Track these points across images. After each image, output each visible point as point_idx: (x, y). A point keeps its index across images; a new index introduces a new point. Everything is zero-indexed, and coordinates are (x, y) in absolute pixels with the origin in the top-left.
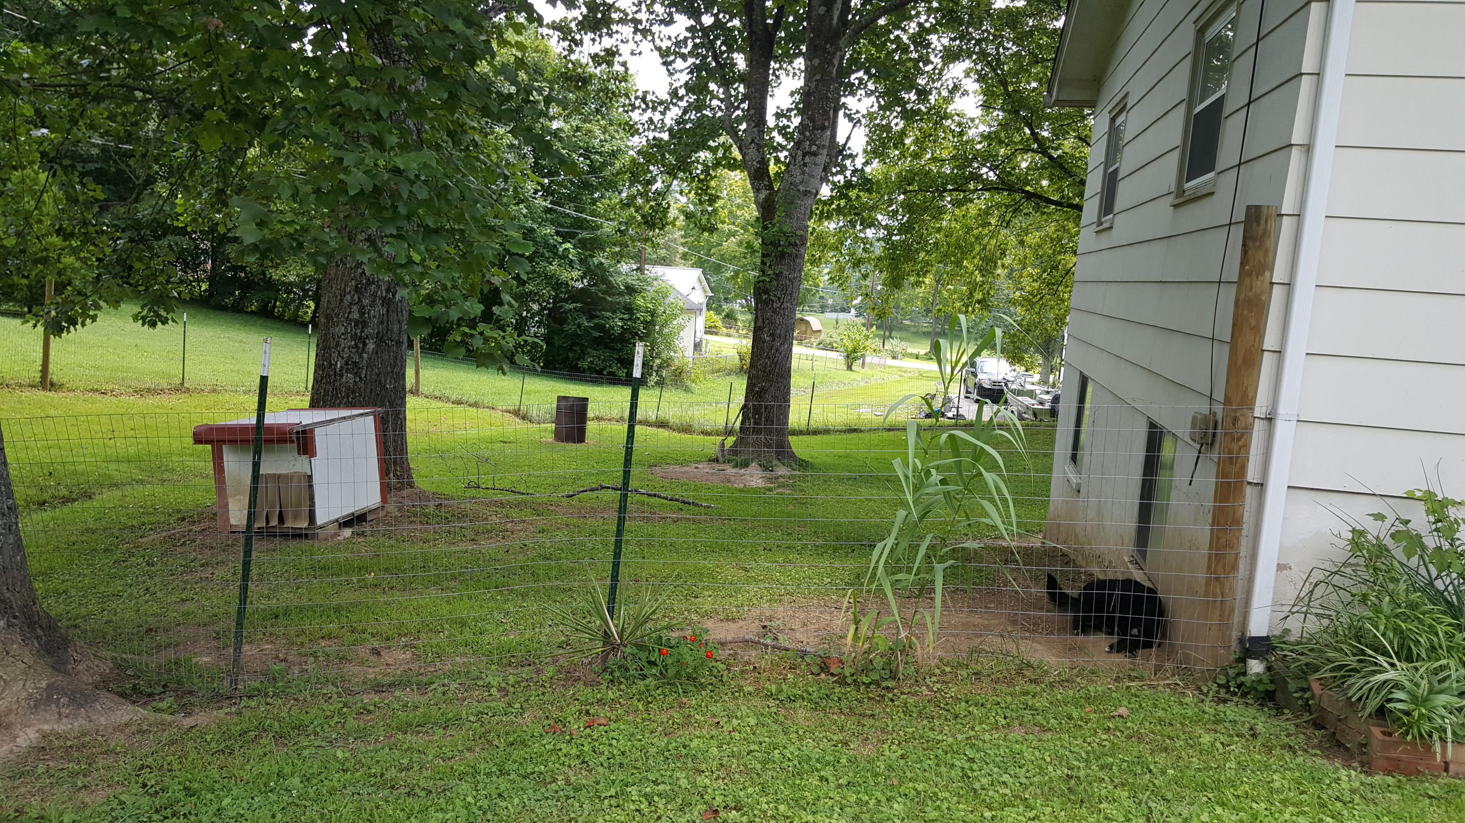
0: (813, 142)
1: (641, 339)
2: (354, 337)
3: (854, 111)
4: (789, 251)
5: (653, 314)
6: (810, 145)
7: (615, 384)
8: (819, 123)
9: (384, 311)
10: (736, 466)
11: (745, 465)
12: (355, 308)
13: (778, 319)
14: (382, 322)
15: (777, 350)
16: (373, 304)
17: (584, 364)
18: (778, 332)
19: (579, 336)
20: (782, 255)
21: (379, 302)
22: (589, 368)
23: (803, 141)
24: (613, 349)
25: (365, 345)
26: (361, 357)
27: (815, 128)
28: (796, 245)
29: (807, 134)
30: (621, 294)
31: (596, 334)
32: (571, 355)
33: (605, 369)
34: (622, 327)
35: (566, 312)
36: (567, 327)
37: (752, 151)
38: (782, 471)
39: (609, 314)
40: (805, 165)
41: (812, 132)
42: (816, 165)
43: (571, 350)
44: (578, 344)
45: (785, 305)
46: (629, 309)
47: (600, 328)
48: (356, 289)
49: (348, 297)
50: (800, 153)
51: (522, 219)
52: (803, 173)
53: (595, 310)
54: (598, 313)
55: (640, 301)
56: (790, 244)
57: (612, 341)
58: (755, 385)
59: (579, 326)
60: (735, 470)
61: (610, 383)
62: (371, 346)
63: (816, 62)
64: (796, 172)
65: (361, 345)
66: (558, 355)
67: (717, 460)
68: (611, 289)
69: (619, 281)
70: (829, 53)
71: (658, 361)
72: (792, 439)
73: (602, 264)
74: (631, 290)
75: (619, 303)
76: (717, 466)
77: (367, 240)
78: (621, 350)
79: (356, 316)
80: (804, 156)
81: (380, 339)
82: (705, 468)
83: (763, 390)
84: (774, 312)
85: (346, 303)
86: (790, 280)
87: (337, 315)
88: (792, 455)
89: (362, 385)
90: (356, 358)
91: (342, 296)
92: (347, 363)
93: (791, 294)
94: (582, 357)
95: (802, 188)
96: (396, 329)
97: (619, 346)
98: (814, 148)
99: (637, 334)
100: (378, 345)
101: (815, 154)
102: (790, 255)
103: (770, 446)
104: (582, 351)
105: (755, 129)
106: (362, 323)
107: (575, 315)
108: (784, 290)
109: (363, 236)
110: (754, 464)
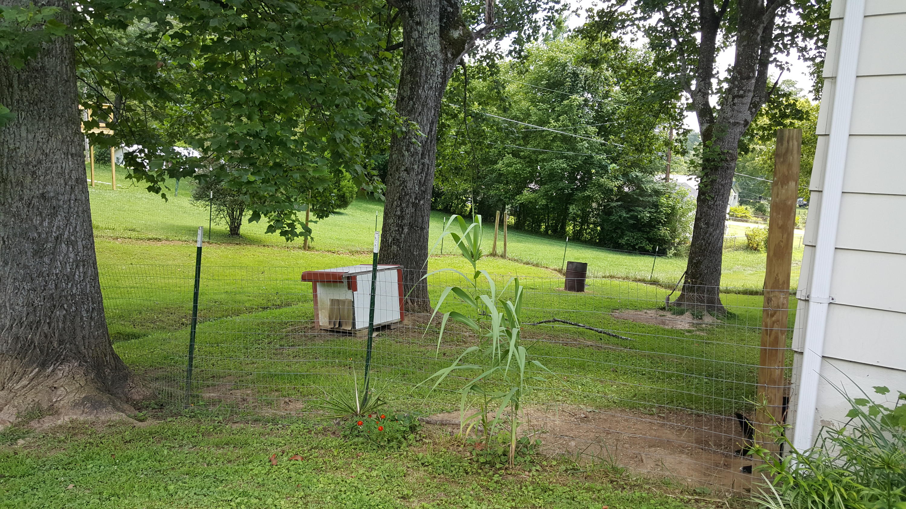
0: (740, 88)
1: (663, 225)
2: (398, 225)
3: (784, 63)
4: (720, 165)
5: (673, 208)
6: (738, 91)
7: (645, 254)
8: (745, 75)
9: (413, 210)
10: (674, 314)
11: (681, 313)
12: (398, 209)
13: (712, 213)
14: (412, 217)
15: (711, 234)
16: (407, 207)
17: (623, 241)
18: (712, 221)
19: (620, 223)
20: (716, 168)
21: (410, 205)
22: (627, 244)
23: (733, 88)
24: (643, 231)
25: (403, 229)
26: (401, 236)
27: (742, 78)
28: (727, 161)
29: (736, 83)
30: (650, 196)
31: (631, 222)
32: (614, 235)
33: (637, 244)
34: (650, 217)
35: (611, 208)
36: (612, 217)
37: (699, 97)
38: (708, 319)
39: (640, 209)
40: (734, 104)
41: (740, 82)
42: (743, 104)
43: (615, 232)
44: (620, 228)
45: (718, 202)
46: (656, 206)
47: (635, 218)
48: (400, 198)
49: (395, 202)
50: (730, 96)
51: (585, 150)
52: (733, 110)
53: (632, 206)
54: (633, 208)
55: (663, 200)
56: (722, 160)
57: (645, 226)
58: (693, 258)
59: (620, 217)
60: (673, 316)
61: (641, 254)
62: (406, 230)
63: (744, 33)
64: (728, 109)
65: (401, 230)
66: (607, 235)
67: (663, 309)
68: (643, 192)
69: (648, 187)
70: (754, 26)
71: (677, 240)
72: (721, 296)
73: (637, 176)
74: (657, 193)
75: (649, 202)
76: (661, 313)
77: (405, 170)
78: (649, 232)
79: (399, 213)
80: (733, 98)
81: (411, 226)
82: (652, 313)
83: (699, 262)
84: (709, 207)
85: (394, 206)
86: (722, 185)
87: (390, 213)
88: (721, 310)
89: (400, 252)
90: (398, 237)
91: (393, 202)
92: (394, 240)
93: (723, 195)
94: (621, 237)
95: (732, 121)
96: (420, 221)
97: (648, 230)
98: (741, 92)
99: (661, 222)
100: (410, 229)
101: (742, 96)
102: (722, 167)
103: (702, 302)
104: (622, 233)
105: (702, 83)
106: (401, 217)
107: (618, 210)
108: (718, 193)
109: (403, 168)
110: (688, 314)
